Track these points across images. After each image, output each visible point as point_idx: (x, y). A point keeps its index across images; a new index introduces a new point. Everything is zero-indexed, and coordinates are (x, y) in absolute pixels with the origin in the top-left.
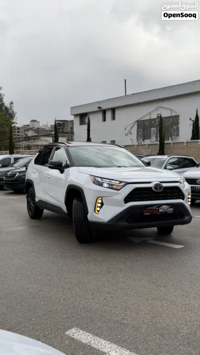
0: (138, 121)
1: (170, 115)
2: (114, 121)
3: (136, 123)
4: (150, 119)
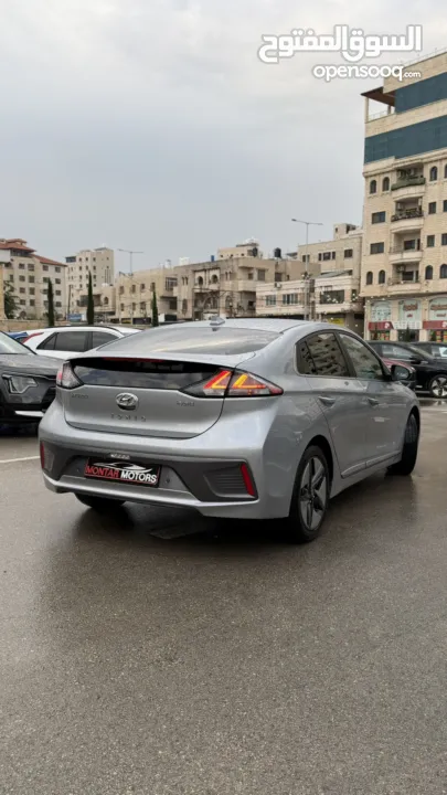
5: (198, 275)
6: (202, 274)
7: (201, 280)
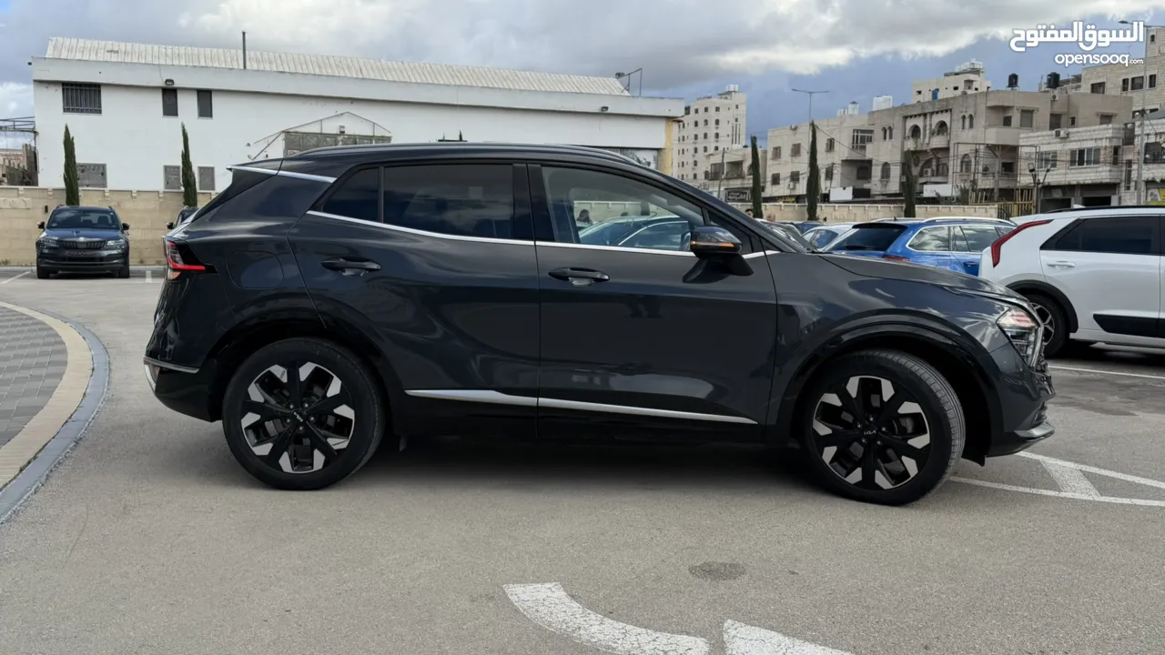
0: (287, 133)
1: (371, 134)
2: (205, 121)
3: (283, 136)
4: (321, 134)
5: (910, 123)
6: (919, 122)
7: (916, 130)
